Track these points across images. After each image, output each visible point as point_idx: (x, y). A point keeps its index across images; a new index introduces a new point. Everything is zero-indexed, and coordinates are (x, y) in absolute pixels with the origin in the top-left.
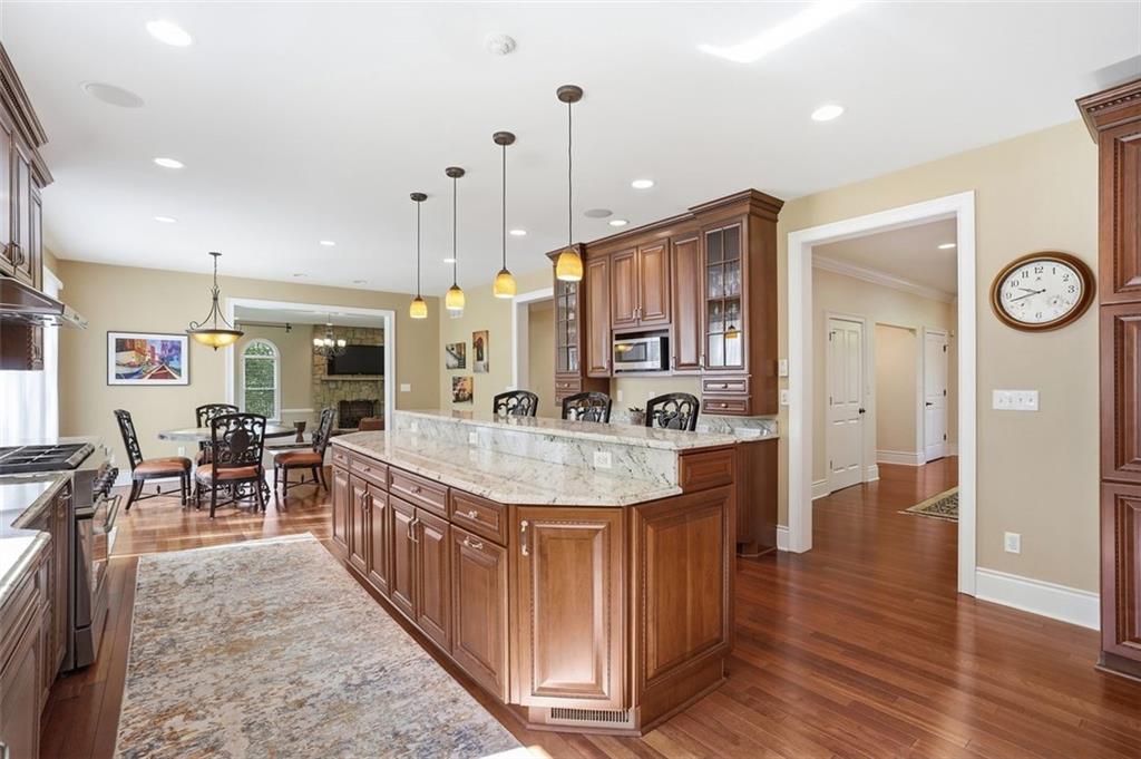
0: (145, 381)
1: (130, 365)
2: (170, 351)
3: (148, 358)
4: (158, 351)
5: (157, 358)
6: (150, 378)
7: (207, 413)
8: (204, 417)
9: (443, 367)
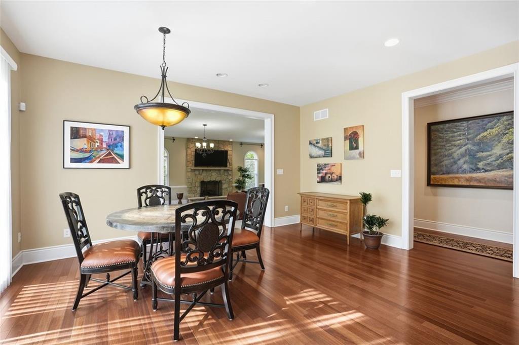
0: (95, 165)
1: (82, 151)
2: (115, 139)
3: (97, 144)
4: (105, 139)
5: (104, 145)
6: (99, 162)
7: (146, 193)
8: (144, 197)
9: (304, 157)
